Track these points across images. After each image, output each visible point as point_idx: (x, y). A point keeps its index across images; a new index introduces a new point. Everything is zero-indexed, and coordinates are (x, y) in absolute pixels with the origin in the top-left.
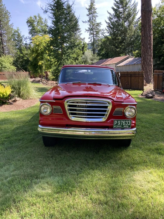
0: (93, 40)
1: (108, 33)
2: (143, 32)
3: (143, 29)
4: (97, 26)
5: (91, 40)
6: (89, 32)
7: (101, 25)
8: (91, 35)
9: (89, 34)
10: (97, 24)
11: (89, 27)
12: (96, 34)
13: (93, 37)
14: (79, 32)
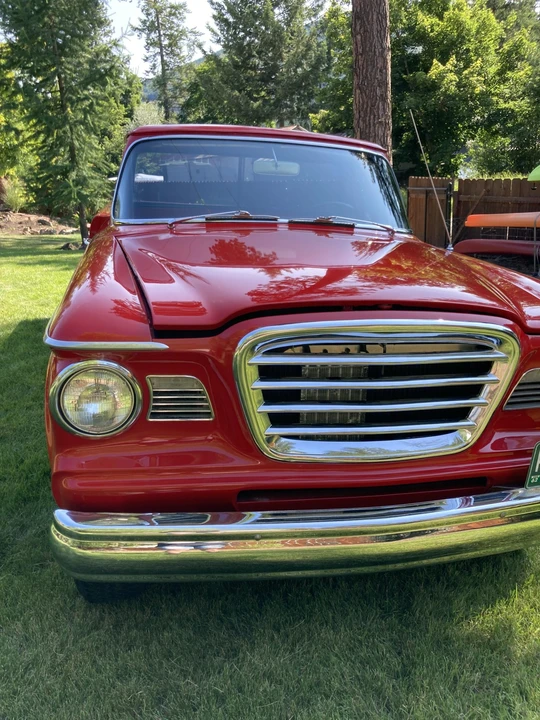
0: (159, 69)
1: (218, 41)
2: (359, 37)
3: (358, 28)
4: (170, 14)
5: (154, 65)
6: (144, 35)
7: (185, 14)
8: (151, 49)
9: (143, 41)
10: (172, 7)
11: (144, 17)
12: (170, 45)
13: (159, 58)
14: (106, 34)
